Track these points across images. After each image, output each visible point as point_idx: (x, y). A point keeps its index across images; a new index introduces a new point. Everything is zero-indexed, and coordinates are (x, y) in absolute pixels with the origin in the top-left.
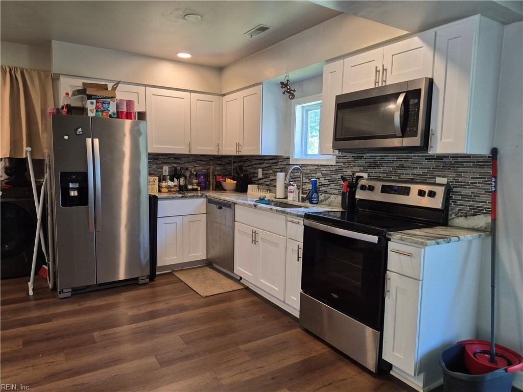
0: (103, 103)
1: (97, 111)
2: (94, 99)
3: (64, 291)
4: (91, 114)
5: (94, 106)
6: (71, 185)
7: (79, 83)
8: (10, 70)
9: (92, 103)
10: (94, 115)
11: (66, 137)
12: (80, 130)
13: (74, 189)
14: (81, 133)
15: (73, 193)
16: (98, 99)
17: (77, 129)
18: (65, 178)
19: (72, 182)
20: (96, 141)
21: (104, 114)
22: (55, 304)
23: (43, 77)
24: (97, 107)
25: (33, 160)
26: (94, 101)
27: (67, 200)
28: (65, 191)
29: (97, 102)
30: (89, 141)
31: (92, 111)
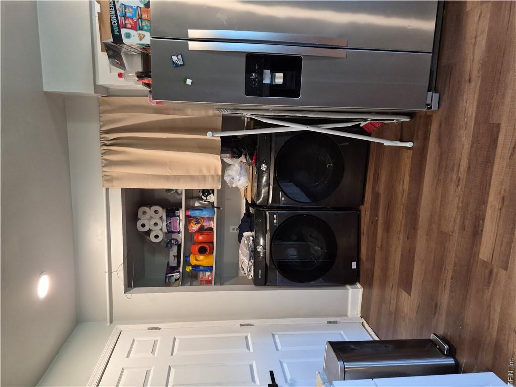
0: (125, 16)
1: (141, 29)
2: (120, 32)
3: (429, 102)
4: (147, 40)
5: (132, 32)
6: (267, 81)
10: (148, 35)
11: (189, 82)
13: (272, 78)
14: (180, 57)
15: (279, 78)
16: (119, 26)
18: (254, 89)
19: (262, 79)
20: (193, 33)
21: (145, 16)
24: (134, 27)
26: (124, 31)
27: (290, 90)
28: (275, 91)
30: (193, 46)
31: (141, 37)
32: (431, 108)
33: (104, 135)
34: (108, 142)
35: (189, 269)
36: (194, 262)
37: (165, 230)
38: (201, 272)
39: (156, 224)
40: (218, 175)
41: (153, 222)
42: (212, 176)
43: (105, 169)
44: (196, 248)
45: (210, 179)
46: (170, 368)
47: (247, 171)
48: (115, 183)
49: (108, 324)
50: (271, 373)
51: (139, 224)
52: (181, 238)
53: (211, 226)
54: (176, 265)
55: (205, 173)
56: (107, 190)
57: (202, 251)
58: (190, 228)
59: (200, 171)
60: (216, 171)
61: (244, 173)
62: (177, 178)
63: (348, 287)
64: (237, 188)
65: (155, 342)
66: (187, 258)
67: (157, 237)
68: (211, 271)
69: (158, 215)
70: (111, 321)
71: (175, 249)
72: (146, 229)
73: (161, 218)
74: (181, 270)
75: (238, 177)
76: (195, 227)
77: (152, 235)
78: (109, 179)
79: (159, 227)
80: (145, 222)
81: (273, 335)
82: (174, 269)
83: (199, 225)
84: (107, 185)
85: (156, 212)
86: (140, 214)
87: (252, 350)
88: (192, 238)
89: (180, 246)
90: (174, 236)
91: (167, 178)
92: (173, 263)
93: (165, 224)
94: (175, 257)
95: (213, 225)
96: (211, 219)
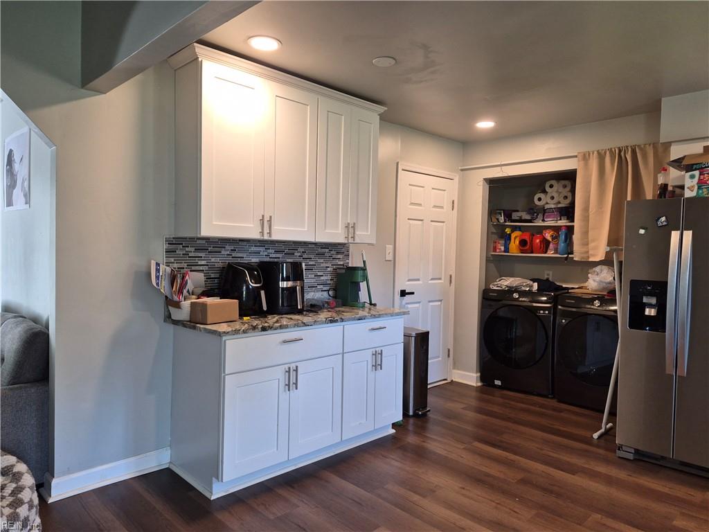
1: (699, 188)
2: (696, 169)
3: (625, 448)
4: (689, 194)
5: (696, 180)
6: (645, 300)
9: (692, 177)
10: (694, 194)
11: (642, 231)
12: (663, 219)
13: (651, 306)
14: (665, 223)
15: (650, 312)
16: (702, 168)
17: (659, 219)
19: (647, 296)
20: (688, 235)
22: (607, 461)
24: (700, 182)
26: (697, 173)
29: (700, 175)
30: (675, 235)
31: (691, 189)
32: (619, 449)
33: (630, 149)
34: (622, 154)
35: (508, 231)
36: (513, 236)
37: (547, 206)
38: (503, 242)
39: (552, 198)
40: (588, 257)
41: (555, 195)
42: (588, 252)
43: (596, 152)
44: (527, 238)
45: (584, 250)
46: (422, 220)
47: (604, 289)
48: (582, 163)
49: (460, 168)
50: (413, 293)
51: (553, 182)
52: (539, 223)
53: (549, 252)
54: (513, 218)
55: (591, 245)
56: (576, 156)
57: (523, 243)
58: (548, 231)
59: (593, 241)
60: (593, 255)
61: (601, 286)
62: (586, 219)
63: (479, 374)
64: (587, 279)
65: (442, 207)
66: (519, 228)
67: (540, 199)
68: (505, 251)
69: (561, 199)
70: (462, 170)
71: (528, 217)
72: (548, 189)
73: (559, 203)
74: (507, 224)
75: (598, 279)
76: (548, 236)
77: (542, 195)
78: (585, 157)
79: (549, 201)
80: (555, 188)
81: (441, 301)
82: (508, 216)
83: (551, 240)
84: (580, 157)
85: (566, 197)
86: (563, 182)
87: (430, 282)
88: (538, 233)
89: (530, 221)
90: (540, 216)
91: (586, 209)
92: (515, 216)
93: (553, 206)
94: (521, 217)
95: (550, 254)
96: (556, 251)
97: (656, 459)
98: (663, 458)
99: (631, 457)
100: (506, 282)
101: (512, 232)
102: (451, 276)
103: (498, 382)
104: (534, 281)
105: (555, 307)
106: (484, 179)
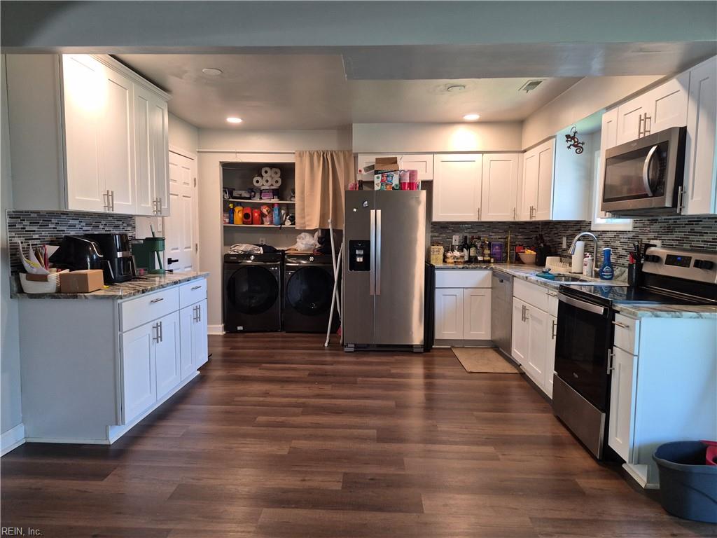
0: (388, 176)
1: (382, 184)
2: (380, 173)
3: (349, 346)
4: (377, 188)
5: (380, 180)
6: (357, 252)
7: (371, 159)
8: (323, 154)
9: (378, 178)
10: (379, 188)
11: (355, 210)
12: (366, 202)
13: (360, 256)
14: (367, 205)
15: (359, 259)
16: (383, 173)
17: (364, 202)
18: (353, 246)
19: (358, 249)
20: (379, 212)
21: (388, 186)
23: (347, 157)
24: (382, 180)
25: (333, 230)
26: (380, 175)
27: (354, 265)
28: (353, 257)
29: (382, 176)
30: (373, 212)
31: (377, 185)
32: (346, 347)
33: (330, 153)
34: (325, 156)
35: (231, 206)
36: (238, 209)
37: (263, 188)
38: (228, 215)
39: (267, 181)
40: (305, 227)
41: (269, 179)
42: (304, 223)
43: (308, 152)
44: (248, 211)
46: (177, 195)
47: (309, 249)
48: (298, 158)
49: (197, 150)
50: (177, 261)
51: (267, 169)
52: (257, 200)
53: (266, 223)
54: (234, 195)
55: (307, 218)
56: (294, 153)
57: (246, 216)
58: (265, 207)
59: (308, 215)
60: (308, 225)
61: (307, 248)
62: (303, 199)
63: (223, 325)
64: (296, 242)
65: (188, 184)
66: (240, 204)
67: (258, 182)
68: (229, 223)
69: (274, 183)
70: (198, 152)
71: (247, 195)
72: (263, 174)
73: (272, 185)
74: (230, 200)
75: (304, 242)
76: (265, 210)
77: (259, 178)
78: (301, 155)
79: (265, 183)
80: (269, 174)
81: (191, 267)
82: (231, 196)
83: (267, 213)
84: (297, 154)
85: (277, 182)
86: (274, 170)
87: (185, 250)
88: (256, 208)
89: (250, 198)
90: (258, 195)
91: (303, 192)
92: (236, 194)
93: (268, 188)
94: (241, 195)
95: (267, 225)
96: (271, 223)
97: (365, 348)
98: (368, 345)
99: (352, 350)
100: (242, 248)
101: (234, 206)
102: (197, 245)
103: (240, 328)
104: (260, 246)
105: (283, 264)
106: (220, 162)
